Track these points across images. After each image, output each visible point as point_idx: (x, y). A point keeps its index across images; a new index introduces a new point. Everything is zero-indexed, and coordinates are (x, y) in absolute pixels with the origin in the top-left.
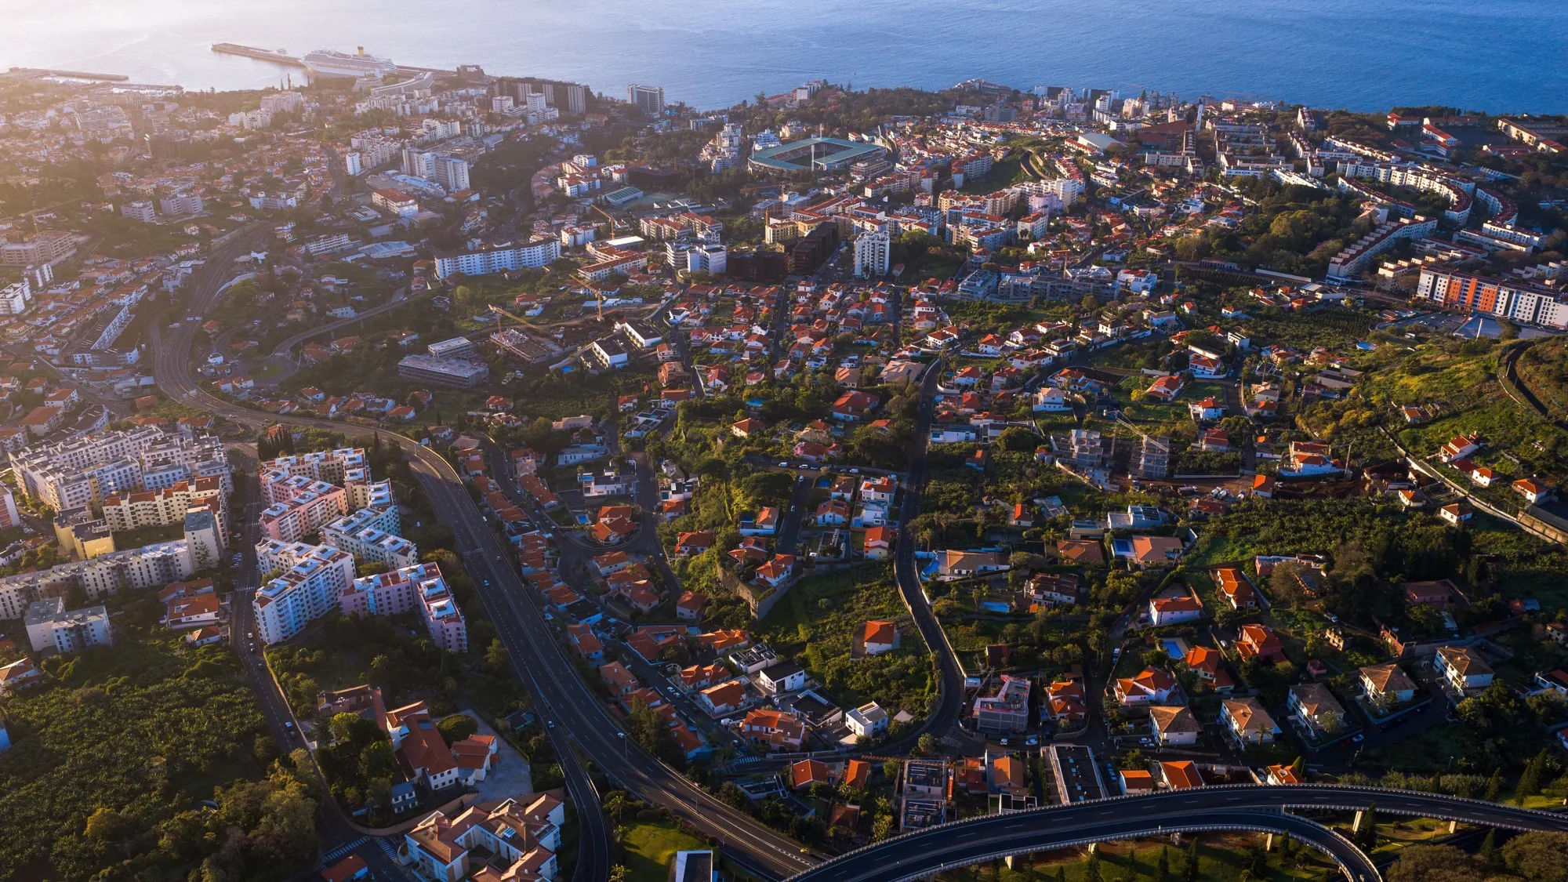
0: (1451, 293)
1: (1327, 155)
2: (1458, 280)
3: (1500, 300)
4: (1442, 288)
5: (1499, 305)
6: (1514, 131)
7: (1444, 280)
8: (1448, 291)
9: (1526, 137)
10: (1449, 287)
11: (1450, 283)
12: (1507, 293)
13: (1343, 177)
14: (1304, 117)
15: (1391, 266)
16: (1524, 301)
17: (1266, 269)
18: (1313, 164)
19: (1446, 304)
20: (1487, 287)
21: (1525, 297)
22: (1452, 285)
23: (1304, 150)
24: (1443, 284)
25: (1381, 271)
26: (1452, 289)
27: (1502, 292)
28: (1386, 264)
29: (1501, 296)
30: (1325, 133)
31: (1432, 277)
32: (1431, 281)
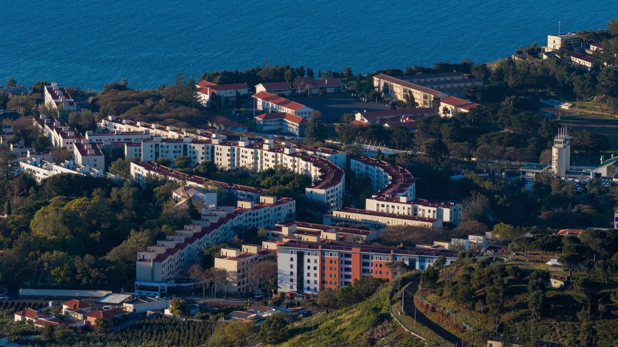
0: (327, 278)
1: (105, 140)
2: (333, 255)
4: (312, 271)
6: (399, 91)
7: (312, 258)
8: (322, 275)
9: (418, 96)
10: (323, 268)
11: (323, 261)
13: (137, 162)
14: (54, 97)
15: (232, 253)
17: (36, 287)
18: (83, 152)
22: (327, 265)
23: (64, 136)
24: (312, 264)
25: (219, 264)
26: (327, 272)
28: (224, 251)
30: (96, 115)
31: (295, 256)
32: (295, 263)
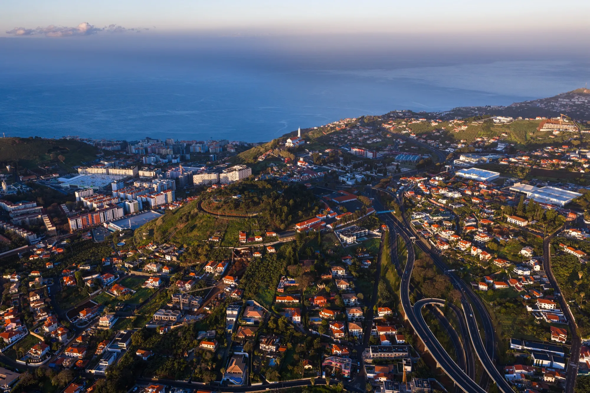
0: (84, 223)
2: (85, 217)
3: (101, 217)
4: (80, 223)
5: (101, 219)
7: (79, 220)
8: (82, 223)
11: (82, 219)
12: (102, 214)
16: (109, 213)
19: (84, 228)
20: (94, 215)
21: (108, 212)
22: (83, 220)
27: (101, 214)
29: (101, 216)
31: (75, 221)
32: (75, 222)
